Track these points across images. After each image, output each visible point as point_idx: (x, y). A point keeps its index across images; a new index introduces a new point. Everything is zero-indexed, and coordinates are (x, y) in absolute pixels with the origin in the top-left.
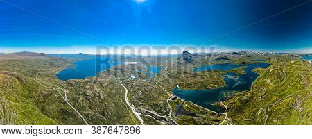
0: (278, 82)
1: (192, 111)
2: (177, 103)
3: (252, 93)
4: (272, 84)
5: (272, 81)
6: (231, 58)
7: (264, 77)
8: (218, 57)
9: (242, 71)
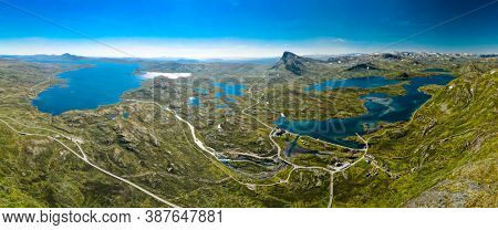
0: (459, 108)
1: (313, 148)
2: (287, 140)
3: (412, 126)
4: (448, 112)
5: (449, 107)
6: (382, 66)
7: (438, 99)
8: (353, 64)
9: (399, 89)
